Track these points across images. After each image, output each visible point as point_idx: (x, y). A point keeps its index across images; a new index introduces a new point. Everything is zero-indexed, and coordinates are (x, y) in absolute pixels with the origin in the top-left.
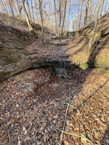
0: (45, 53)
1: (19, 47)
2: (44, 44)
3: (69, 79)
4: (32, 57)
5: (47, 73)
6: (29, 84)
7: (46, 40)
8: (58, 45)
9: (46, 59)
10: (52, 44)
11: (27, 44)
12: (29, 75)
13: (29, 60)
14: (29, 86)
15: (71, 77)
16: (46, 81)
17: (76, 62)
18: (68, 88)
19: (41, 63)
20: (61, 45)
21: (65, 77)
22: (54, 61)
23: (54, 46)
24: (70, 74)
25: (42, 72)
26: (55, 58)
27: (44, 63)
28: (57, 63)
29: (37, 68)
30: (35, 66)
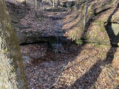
0: (40, 27)
1: (14, 21)
2: (38, 17)
3: (66, 53)
4: (27, 31)
5: (42, 49)
6: (26, 57)
7: (40, 13)
8: (54, 19)
9: (42, 34)
10: (47, 17)
11: (20, 17)
12: (24, 50)
13: (24, 34)
14: (26, 59)
15: (67, 52)
16: (43, 56)
17: (72, 37)
18: (64, 60)
19: (36, 38)
20: (57, 19)
21: (62, 52)
22: (50, 36)
23: (48, 20)
24: (67, 49)
25: (38, 47)
26: (51, 33)
27: (39, 38)
28: (53, 38)
29: (31, 43)
30: (29, 41)
